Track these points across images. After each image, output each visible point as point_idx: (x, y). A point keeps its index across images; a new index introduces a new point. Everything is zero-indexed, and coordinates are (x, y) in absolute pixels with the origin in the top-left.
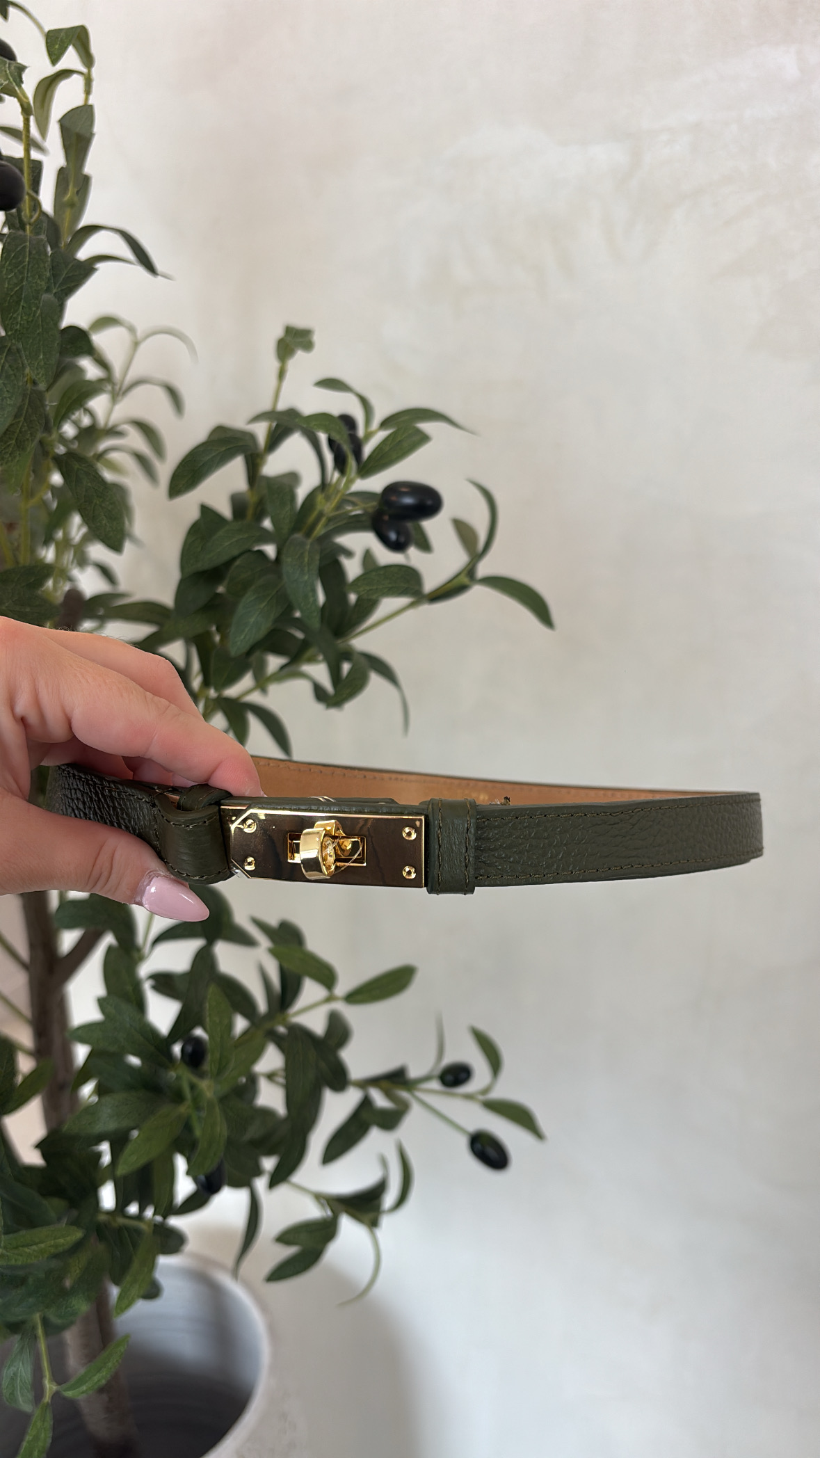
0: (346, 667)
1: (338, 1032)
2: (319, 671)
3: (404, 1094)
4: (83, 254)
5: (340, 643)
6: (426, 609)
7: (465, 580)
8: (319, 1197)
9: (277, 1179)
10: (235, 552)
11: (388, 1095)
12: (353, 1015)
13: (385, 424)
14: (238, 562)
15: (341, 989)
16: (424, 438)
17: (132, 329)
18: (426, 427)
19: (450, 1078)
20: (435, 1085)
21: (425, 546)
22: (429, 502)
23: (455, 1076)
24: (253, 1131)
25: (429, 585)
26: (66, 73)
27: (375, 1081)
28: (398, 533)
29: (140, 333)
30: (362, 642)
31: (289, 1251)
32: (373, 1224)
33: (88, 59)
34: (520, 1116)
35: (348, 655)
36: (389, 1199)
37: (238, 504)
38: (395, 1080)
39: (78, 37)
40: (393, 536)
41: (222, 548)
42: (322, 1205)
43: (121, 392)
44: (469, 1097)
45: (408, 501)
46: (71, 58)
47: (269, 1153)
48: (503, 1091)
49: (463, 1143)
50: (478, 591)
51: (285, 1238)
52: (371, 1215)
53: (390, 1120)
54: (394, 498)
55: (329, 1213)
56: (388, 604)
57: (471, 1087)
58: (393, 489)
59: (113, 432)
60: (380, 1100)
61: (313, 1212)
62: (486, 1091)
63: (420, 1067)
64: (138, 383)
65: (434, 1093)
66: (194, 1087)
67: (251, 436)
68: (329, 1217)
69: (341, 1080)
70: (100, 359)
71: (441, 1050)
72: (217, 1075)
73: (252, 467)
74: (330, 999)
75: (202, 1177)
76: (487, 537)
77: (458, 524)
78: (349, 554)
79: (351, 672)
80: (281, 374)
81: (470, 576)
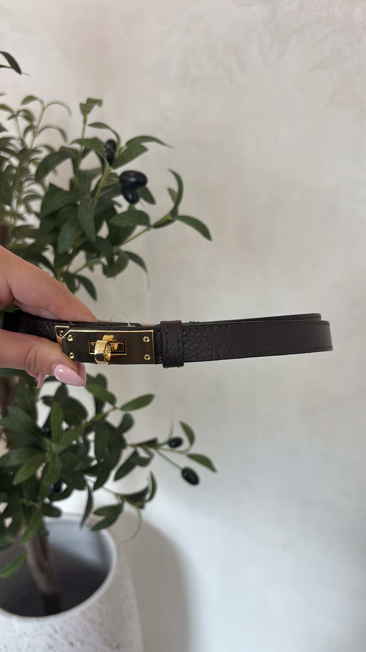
0: (116, 258)
1: (127, 423)
2: (104, 260)
3: (152, 450)
5: (115, 249)
6: (153, 231)
7: (170, 218)
8: (117, 495)
9: (99, 485)
10: (62, 205)
11: (147, 451)
13: (129, 143)
14: (63, 210)
15: (119, 404)
16: (145, 149)
17: (42, 102)
18: (146, 144)
19: (173, 444)
20: (166, 447)
21: (151, 200)
22: (141, 180)
23: (175, 443)
24: (78, 467)
25: (153, 220)
27: (141, 445)
28: (133, 196)
29: (45, 104)
30: (126, 247)
31: (99, 519)
32: (142, 507)
34: (205, 462)
35: (118, 253)
36: (148, 496)
37: (72, 184)
38: (152, 444)
40: (130, 197)
41: (58, 203)
42: (118, 499)
43: (38, 133)
44: (181, 452)
45: (133, 180)
47: (91, 475)
48: (196, 449)
49: (178, 474)
50: (177, 223)
51: (99, 512)
52: (139, 504)
53: (144, 462)
54: (126, 179)
55: (121, 501)
56: (139, 228)
57: (183, 448)
58: (126, 174)
59: (35, 151)
60: (142, 453)
61: (114, 501)
62: (187, 450)
63: (162, 438)
64: (46, 127)
65: (166, 451)
66: (51, 446)
67: (75, 151)
68: (120, 504)
69: (122, 444)
70: (28, 116)
71: (172, 431)
72: (58, 441)
73: (75, 164)
74: (115, 408)
75: (52, 486)
76: (177, 197)
77: (170, 191)
78: (120, 206)
79: (118, 260)
80: (85, 121)
81: (173, 215)
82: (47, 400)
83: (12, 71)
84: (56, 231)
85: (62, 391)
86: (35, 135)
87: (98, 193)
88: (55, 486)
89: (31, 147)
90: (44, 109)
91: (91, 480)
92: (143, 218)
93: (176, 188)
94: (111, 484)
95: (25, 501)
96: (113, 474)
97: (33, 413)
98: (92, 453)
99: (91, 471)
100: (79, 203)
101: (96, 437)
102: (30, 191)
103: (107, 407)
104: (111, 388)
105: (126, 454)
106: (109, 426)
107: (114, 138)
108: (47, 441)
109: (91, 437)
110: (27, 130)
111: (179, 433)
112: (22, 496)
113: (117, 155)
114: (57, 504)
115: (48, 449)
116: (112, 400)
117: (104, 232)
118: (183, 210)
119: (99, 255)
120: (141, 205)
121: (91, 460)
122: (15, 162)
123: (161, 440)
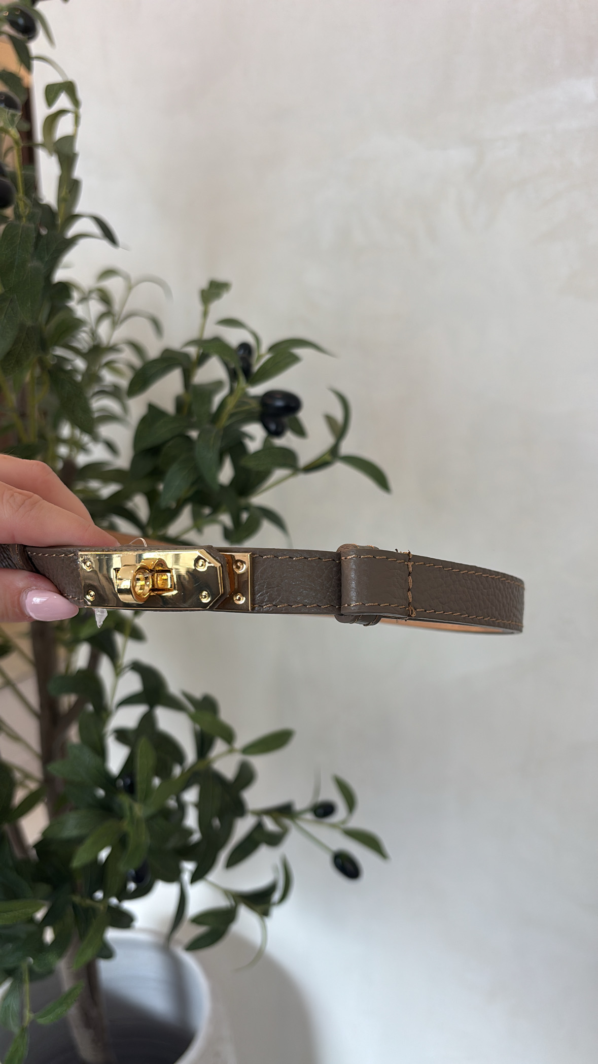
0: (245, 516)
1: (246, 776)
2: (226, 519)
3: (287, 822)
4: (71, 233)
5: (243, 501)
6: (302, 477)
7: (328, 458)
8: (227, 893)
9: (197, 877)
10: (168, 436)
11: (277, 822)
12: (258, 762)
13: (272, 348)
14: (170, 443)
15: (238, 744)
16: (295, 359)
17: (127, 278)
18: (299, 351)
19: (321, 811)
20: (309, 816)
21: (300, 431)
22: (292, 404)
23: (324, 810)
24: (173, 843)
25: (304, 459)
26: (62, 112)
27: (269, 812)
28: (277, 427)
29: (133, 280)
30: (259, 499)
31: (200, 930)
32: (266, 913)
33: (76, 102)
34: (371, 842)
35: (247, 508)
36: (276, 896)
37: (180, 403)
38: (284, 811)
39: (69, 88)
40: (273, 427)
41: (161, 433)
42: (229, 898)
43: (119, 322)
44: (334, 826)
45: (279, 403)
46: (63, 101)
47: (189, 859)
48: (357, 822)
49: (328, 859)
50: (338, 467)
51: (199, 920)
52: (262, 907)
53: (274, 840)
54: (270, 401)
55: (233, 903)
56: (279, 473)
57: (335, 818)
58: (270, 394)
59: (113, 349)
60: (270, 825)
61: (222, 902)
62: (344, 822)
63: (302, 803)
64: (131, 315)
65: (308, 822)
66: (131, 808)
67: (186, 356)
68: (231, 905)
69: (239, 809)
70: (105, 298)
71: (317, 791)
72: (145, 800)
73: (187, 376)
74: (231, 751)
75: (133, 872)
76: (340, 430)
77: (330, 420)
78: (251, 438)
79: (248, 519)
80: (205, 314)
81: (333, 455)
82: (122, 735)
83: (105, 244)
84: (157, 474)
85: (148, 721)
86: (115, 325)
87: (224, 421)
88: (137, 873)
89: (109, 343)
90: (130, 288)
91: (189, 867)
92: (288, 459)
93: (339, 415)
94: (218, 874)
95: (77, 899)
96: (223, 856)
97: (101, 752)
98: (191, 820)
99: (188, 852)
100: (194, 434)
101: (202, 795)
102: (102, 409)
103: (219, 746)
104: (226, 715)
105: (243, 827)
106: (218, 778)
107: (250, 340)
108: (124, 800)
109: (191, 796)
110: (101, 317)
111: (332, 795)
112: (74, 891)
113: (256, 368)
114: (129, 906)
115: (128, 813)
116: (229, 736)
117: (226, 474)
118: (347, 447)
119: (216, 510)
120: (288, 440)
121: (189, 832)
122: (80, 364)
123: (299, 806)
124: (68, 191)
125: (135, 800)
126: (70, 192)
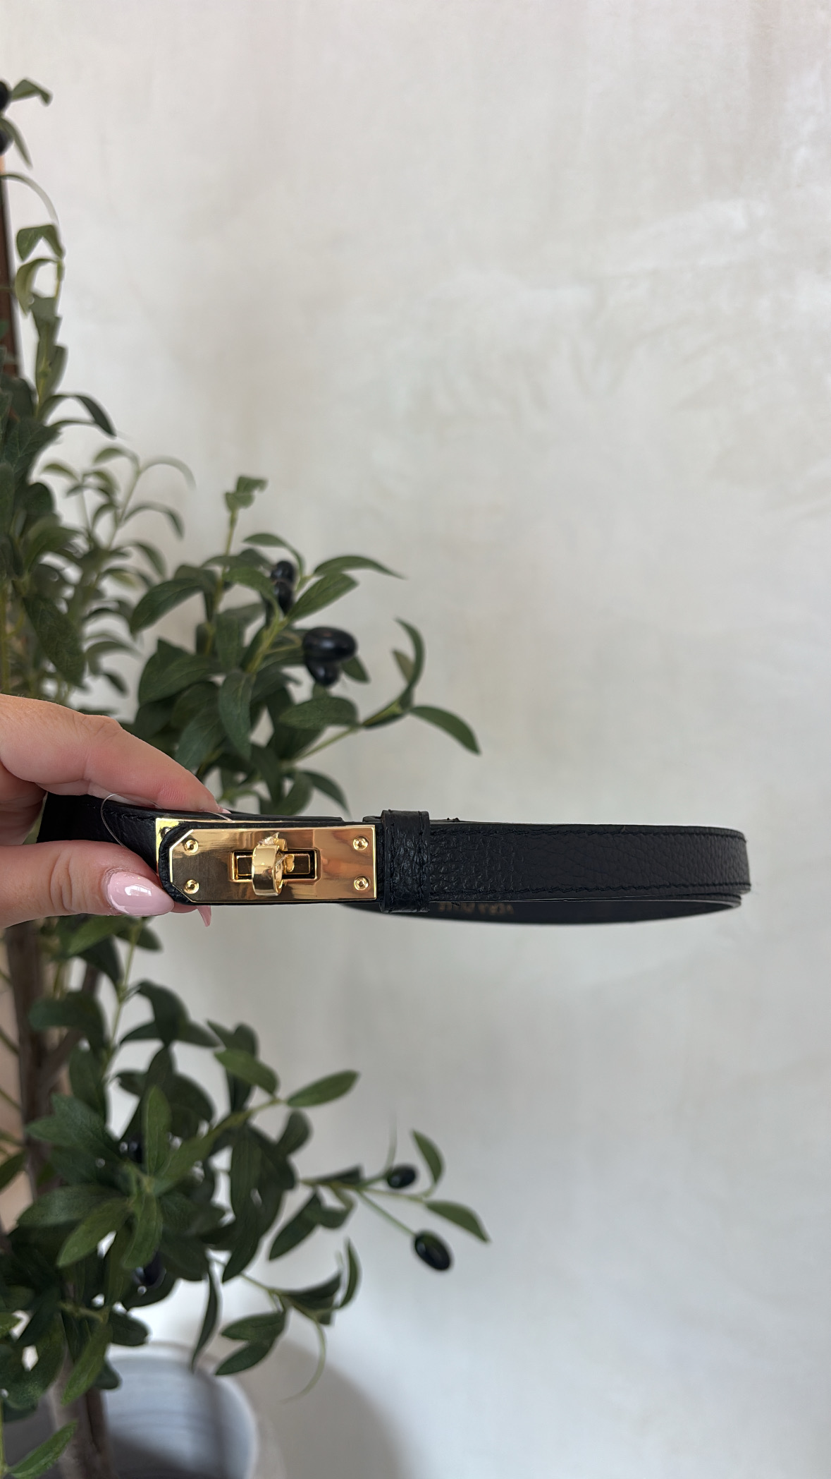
0: (288, 785)
1: (297, 1133)
2: (261, 788)
3: (352, 1194)
4: (51, 419)
5: (285, 766)
6: (363, 734)
7: (397, 709)
8: (272, 1292)
9: (232, 1271)
11: (339, 1195)
13: (318, 570)
14: (186, 694)
15: (283, 1092)
16: (350, 584)
17: (134, 459)
18: (354, 573)
19: (397, 1179)
20: (382, 1186)
21: (360, 675)
22: (345, 646)
23: (401, 1178)
24: (197, 1227)
25: (364, 713)
26: (40, 261)
27: (327, 1181)
28: (326, 671)
29: (142, 462)
30: (307, 763)
31: (236, 1346)
32: (325, 1320)
33: (58, 249)
34: (466, 1220)
35: (291, 774)
36: (339, 1296)
37: (201, 637)
38: (350, 1179)
39: (50, 233)
40: (321, 672)
41: (176, 679)
42: (275, 1301)
43: (124, 517)
44: (414, 1199)
45: (328, 645)
46: (42, 248)
47: (219, 1248)
48: (446, 1192)
49: (407, 1244)
50: (409, 721)
51: (233, 1332)
52: (321, 1312)
53: (335, 1220)
54: (315, 642)
55: (281, 1307)
56: (332, 731)
57: (416, 1189)
58: (317, 633)
59: (118, 553)
60: (330, 1200)
61: (265, 1306)
62: (427, 1194)
63: (372, 1168)
64: (140, 508)
65: (380, 1194)
66: (139, 1182)
67: (211, 575)
68: (279, 1311)
69: (288, 1179)
70: (107, 488)
71: (392, 1152)
72: (156, 1172)
73: (210, 603)
74: (274, 1102)
75: (141, 1270)
76: (412, 670)
77: (399, 657)
78: (297, 682)
79: (292, 790)
80: (233, 522)
81: (405, 702)
82: (128, 1081)
83: (95, 431)
84: (169, 733)
85: (163, 1061)
86: (118, 522)
87: (257, 664)
88: (146, 1269)
89: (110, 545)
90: (138, 473)
91: (219, 1258)
92: (344, 713)
93: (409, 651)
94: (259, 1267)
95: (68, 1307)
96: (266, 1243)
97: (100, 1107)
98: (222, 1196)
99: (219, 1238)
100: (219, 679)
101: (234, 1160)
102: (103, 634)
103: (258, 1097)
104: (266, 1056)
105: (294, 1201)
106: (259, 1138)
107: (290, 558)
108: (130, 1169)
109: (222, 1161)
110: (100, 511)
111: (410, 1156)
112: (63, 1297)
113: (298, 595)
114: (138, 1314)
115: (134, 1189)
116: (270, 1082)
117: (262, 732)
118: (421, 697)
119: (250, 779)
120: (344, 688)
121: (221, 1212)
122: (72, 573)
123: (369, 1172)
124: (48, 363)
125: (143, 1171)
126: (50, 364)
